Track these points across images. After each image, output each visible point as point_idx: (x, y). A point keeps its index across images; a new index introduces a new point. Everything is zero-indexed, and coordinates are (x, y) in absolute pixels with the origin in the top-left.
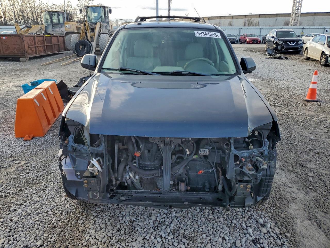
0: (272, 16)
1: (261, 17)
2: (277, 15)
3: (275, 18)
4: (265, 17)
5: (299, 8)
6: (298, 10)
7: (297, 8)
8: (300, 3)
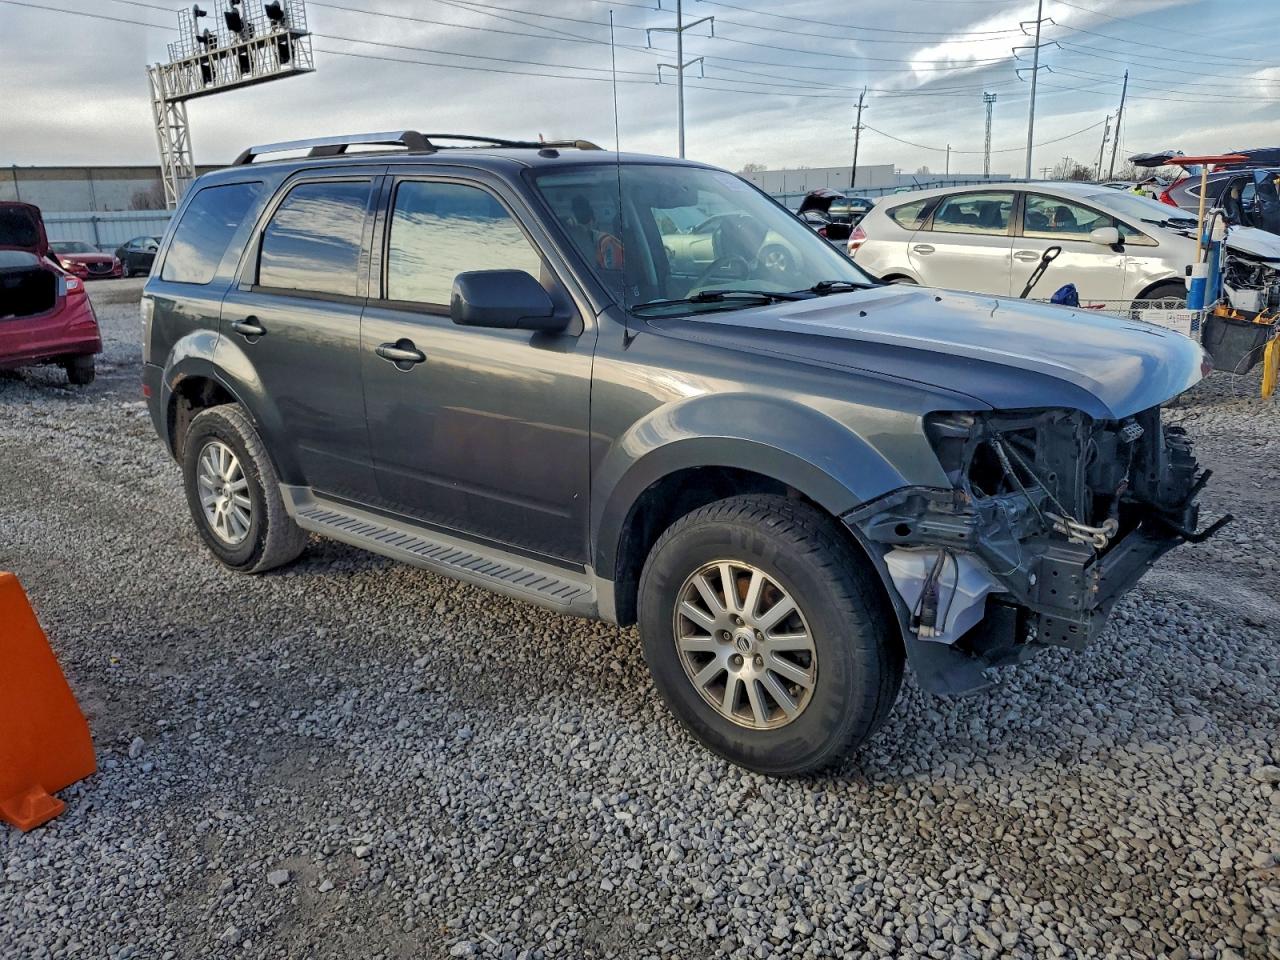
0: (67, 172)
1: (24, 178)
2: (89, 173)
3: (86, 183)
4: (42, 178)
5: (185, 148)
6: (181, 153)
7: (175, 149)
8: (181, 130)
